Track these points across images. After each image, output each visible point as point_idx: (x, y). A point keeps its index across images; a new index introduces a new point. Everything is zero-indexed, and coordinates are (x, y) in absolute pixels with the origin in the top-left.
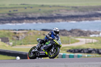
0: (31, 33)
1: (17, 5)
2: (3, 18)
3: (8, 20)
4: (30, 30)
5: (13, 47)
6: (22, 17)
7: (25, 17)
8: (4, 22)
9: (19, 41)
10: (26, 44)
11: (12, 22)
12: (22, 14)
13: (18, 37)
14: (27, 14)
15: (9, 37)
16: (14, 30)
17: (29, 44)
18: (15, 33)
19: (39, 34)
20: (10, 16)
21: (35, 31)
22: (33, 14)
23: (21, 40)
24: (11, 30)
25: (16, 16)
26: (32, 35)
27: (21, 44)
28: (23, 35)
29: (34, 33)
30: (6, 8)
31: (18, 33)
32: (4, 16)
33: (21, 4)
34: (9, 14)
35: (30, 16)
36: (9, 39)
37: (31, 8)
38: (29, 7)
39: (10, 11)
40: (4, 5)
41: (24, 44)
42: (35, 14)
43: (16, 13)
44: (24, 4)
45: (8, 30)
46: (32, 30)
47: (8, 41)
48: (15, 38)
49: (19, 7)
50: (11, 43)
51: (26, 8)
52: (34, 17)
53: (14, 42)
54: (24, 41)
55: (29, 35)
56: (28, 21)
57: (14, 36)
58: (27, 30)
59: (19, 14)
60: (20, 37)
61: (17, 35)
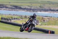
0: (52, 19)
1: (45, 2)
2: (36, 9)
3: (39, 10)
4: (51, 17)
5: (41, 26)
6: (47, 9)
7: (49, 9)
8: (37, 11)
9: (45, 23)
10: (49, 25)
11: (42, 11)
12: (48, 7)
13: (44, 20)
14: (51, 8)
15: (39, 20)
16: (42, 16)
17: (50, 25)
18: (43, 18)
19: (56, 19)
20: (40, 8)
21: (54, 18)
22: (54, 8)
23: (46, 22)
24: (41, 16)
25: (44, 8)
26: (52, 20)
27: (46, 25)
28: (47, 19)
29: (53, 19)
30: (39, 3)
31: (44, 18)
32: (37, 8)
33: (48, 2)
34: (40, 7)
35: (52, 9)
36: (39, 21)
37: (53, 4)
38: (52, 4)
39: (41, 5)
40: (38, 1)
41: (47, 25)
42: (55, 8)
43: (44, 7)
44: (49, 2)
45: (39, 16)
46: (53, 17)
47: (38, 22)
48: (43, 21)
49: (46, 3)
50: (40, 24)
51: (50, 4)
52: (54, 9)
53: (42, 23)
54: (47, 23)
55: (50, 20)
56: (51, 11)
57: (42, 20)
58: (50, 17)
59: (46, 7)
60: (46, 20)
61: (44, 19)
